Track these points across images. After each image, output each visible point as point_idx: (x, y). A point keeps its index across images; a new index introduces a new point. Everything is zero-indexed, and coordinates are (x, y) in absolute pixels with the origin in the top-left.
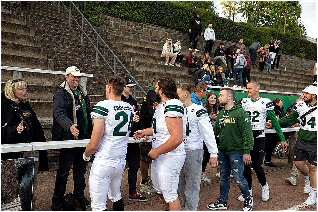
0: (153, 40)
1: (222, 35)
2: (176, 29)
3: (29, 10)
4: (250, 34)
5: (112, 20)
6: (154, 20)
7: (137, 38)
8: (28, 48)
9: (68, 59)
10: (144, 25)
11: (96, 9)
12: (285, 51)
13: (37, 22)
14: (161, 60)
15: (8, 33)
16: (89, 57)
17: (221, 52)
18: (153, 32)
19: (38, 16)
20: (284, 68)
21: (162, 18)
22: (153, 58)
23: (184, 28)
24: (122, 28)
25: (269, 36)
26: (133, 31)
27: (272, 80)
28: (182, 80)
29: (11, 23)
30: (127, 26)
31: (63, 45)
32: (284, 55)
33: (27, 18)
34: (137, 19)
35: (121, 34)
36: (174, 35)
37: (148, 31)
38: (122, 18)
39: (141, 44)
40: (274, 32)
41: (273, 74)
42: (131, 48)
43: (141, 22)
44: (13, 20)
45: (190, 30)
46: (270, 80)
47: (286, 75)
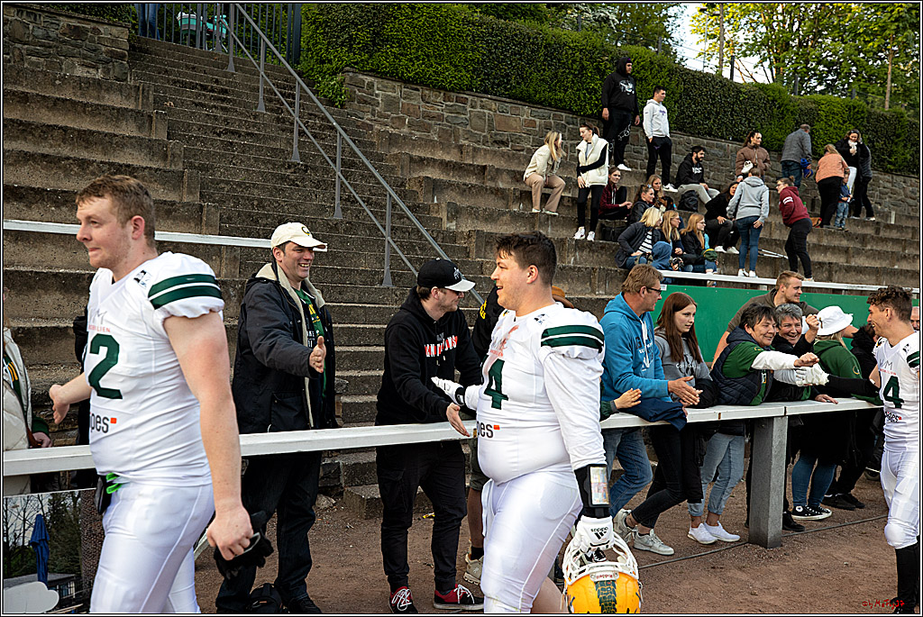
0: (495, 141)
1: (699, 123)
2: (563, 109)
3: (149, 66)
4: (783, 118)
5: (378, 89)
6: (499, 85)
7: (450, 136)
8: (146, 173)
9: (256, 203)
10: (470, 98)
11: (335, 57)
12: (890, 163)
13: (171, 99)
14: (521, 198)
15: (94, 132)
16: (316, 196)
17: (696, 170)
18: (497, 118)
19: (175, 82)
20: (888, 216)
21: (523, 78)
22: (496, 194)
23: (585, 105)
24: (408, 109)
25: (841, 122)
26: (440, 117)
27: (851, 251)
28: (581, 256)
29: (101, 106)
30: (423, 103)
31: (242, 161)
32: (887, 177)
33: (143, 90)
34: (450, 82)
35: (406, 127)
36: (558, 124)
37: (481, 117)
38: (406, 82)
39: (462, 153)
40: (855, 108)
41: (855, 234)
42: (433, 167)
43: (461, 90)
44: (107, 96)
45: (606, 111)
46: (846, 251)
47: (895, 234)
